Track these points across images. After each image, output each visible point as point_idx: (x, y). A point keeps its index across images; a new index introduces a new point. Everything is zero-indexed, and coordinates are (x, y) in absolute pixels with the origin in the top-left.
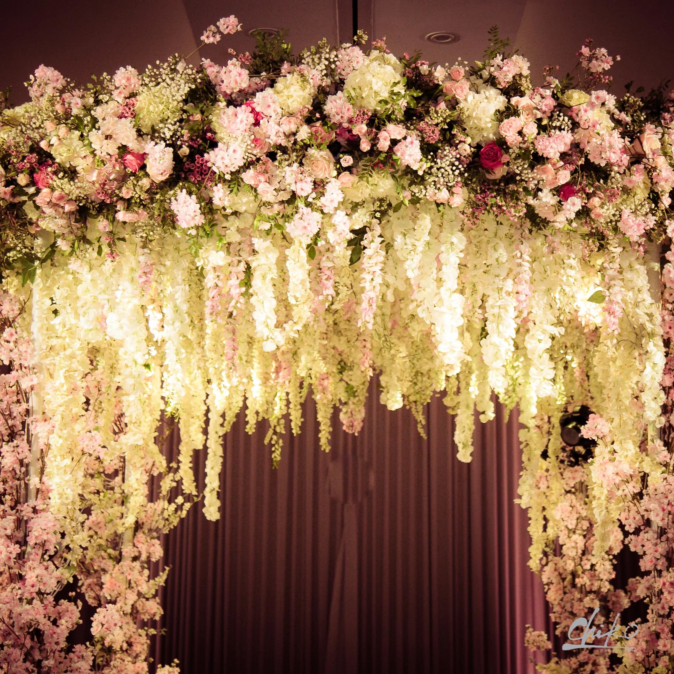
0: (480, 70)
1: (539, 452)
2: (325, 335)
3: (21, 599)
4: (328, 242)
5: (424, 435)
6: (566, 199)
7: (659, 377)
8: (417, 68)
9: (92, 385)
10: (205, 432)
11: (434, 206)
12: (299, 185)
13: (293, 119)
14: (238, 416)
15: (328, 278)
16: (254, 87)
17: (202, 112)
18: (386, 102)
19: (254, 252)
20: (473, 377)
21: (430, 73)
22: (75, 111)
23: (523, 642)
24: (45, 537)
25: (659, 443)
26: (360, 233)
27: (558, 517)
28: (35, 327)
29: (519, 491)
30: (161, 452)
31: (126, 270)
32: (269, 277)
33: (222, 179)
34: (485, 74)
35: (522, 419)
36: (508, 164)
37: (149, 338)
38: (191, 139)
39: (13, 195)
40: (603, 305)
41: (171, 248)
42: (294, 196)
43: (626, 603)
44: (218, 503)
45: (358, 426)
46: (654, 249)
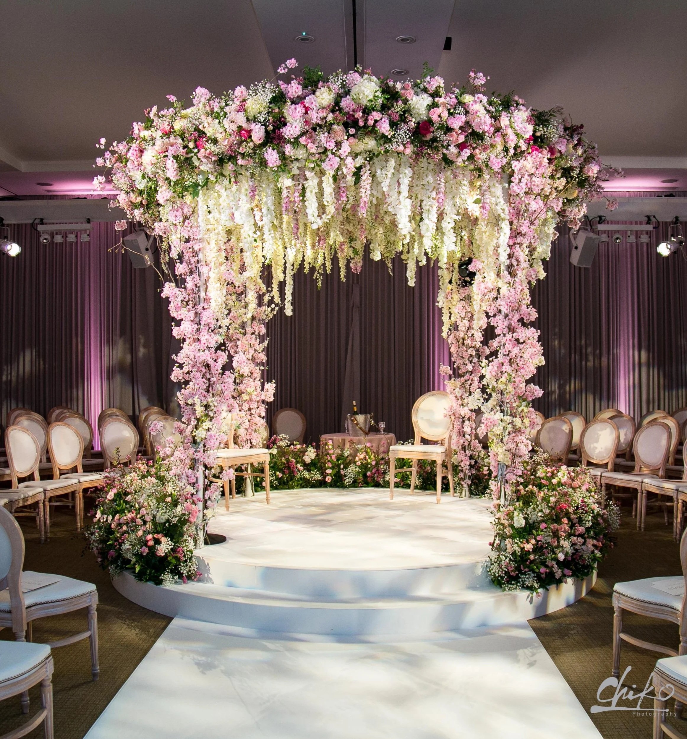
0: (419, 84)
1: (448, 281)
2: (342, 223)
3: (199, 350)
4: (343, 173)
5: (392, 274)
6: (462, 150)
7: (507, 240)
8: (387, 83)
9: (228, 248)
10: (284, 273)
11: (396, 154)
12: (328, 144)
13: (325, 111)
14: (300, 265)
15: (344, 192)
16: (305, 94)
17: (279, 108)
18: (372, 101)
19: (306, 179)
20: (416, 243)
21: (394, 86)
22: (216, 110)
23: (438, 371)
24: (209, 321)
25: (506, 273)
26: (359, 169)
27: (456, 311)
28: (200, 220)
29: (438, 300)
30: (263, 283)
31: (243, 190)
32: (314, 192)
33: (289, 142)
34: (422, 86)
35: (440, 264)
36: (433, 132)
37: (255, 224)
38: (273, 122)
39: (187, 153)
40: (481, 205)
41: (265, 178)
42: (326, 150)
43: (488, 352)
44: (292, 308)
45: (359, 270)
46: (505, 176)
